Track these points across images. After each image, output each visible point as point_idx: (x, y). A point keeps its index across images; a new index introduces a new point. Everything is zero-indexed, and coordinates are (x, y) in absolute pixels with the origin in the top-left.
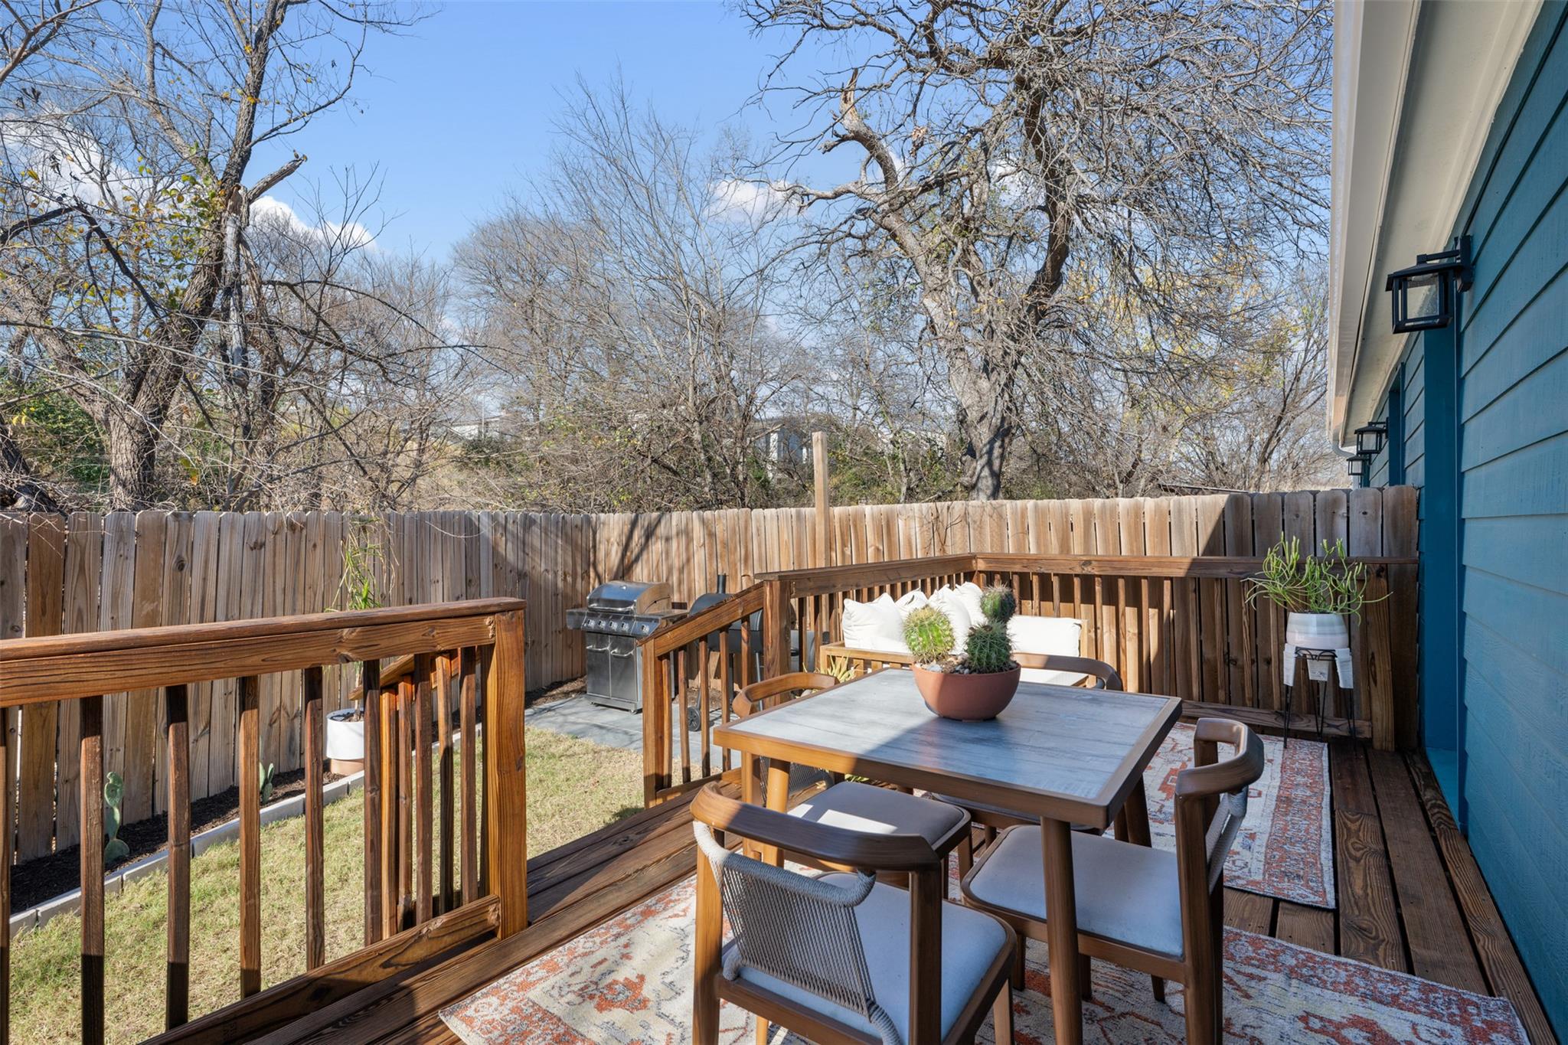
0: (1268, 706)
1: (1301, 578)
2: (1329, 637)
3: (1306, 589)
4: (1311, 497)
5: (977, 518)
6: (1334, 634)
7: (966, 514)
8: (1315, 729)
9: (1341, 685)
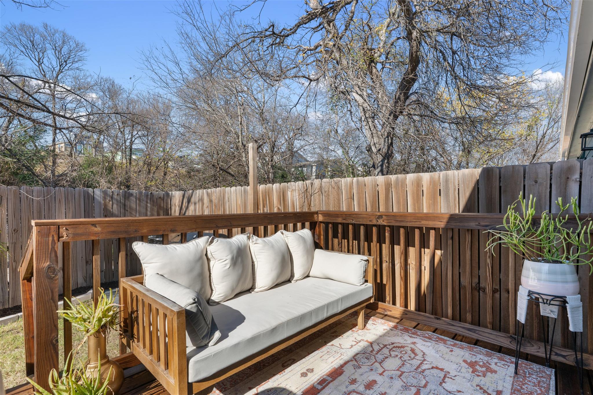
0: (506, 331)
1: (536, 231)
2: (560, 285)
3: (540, 240)
4: (549, 167)
5: (326, 190)
6: (566, 282)
7: (321, 187)
8: (544, 355)
9: (571, 329)
